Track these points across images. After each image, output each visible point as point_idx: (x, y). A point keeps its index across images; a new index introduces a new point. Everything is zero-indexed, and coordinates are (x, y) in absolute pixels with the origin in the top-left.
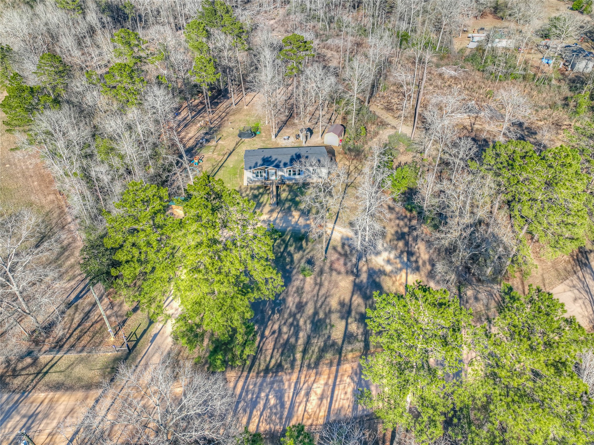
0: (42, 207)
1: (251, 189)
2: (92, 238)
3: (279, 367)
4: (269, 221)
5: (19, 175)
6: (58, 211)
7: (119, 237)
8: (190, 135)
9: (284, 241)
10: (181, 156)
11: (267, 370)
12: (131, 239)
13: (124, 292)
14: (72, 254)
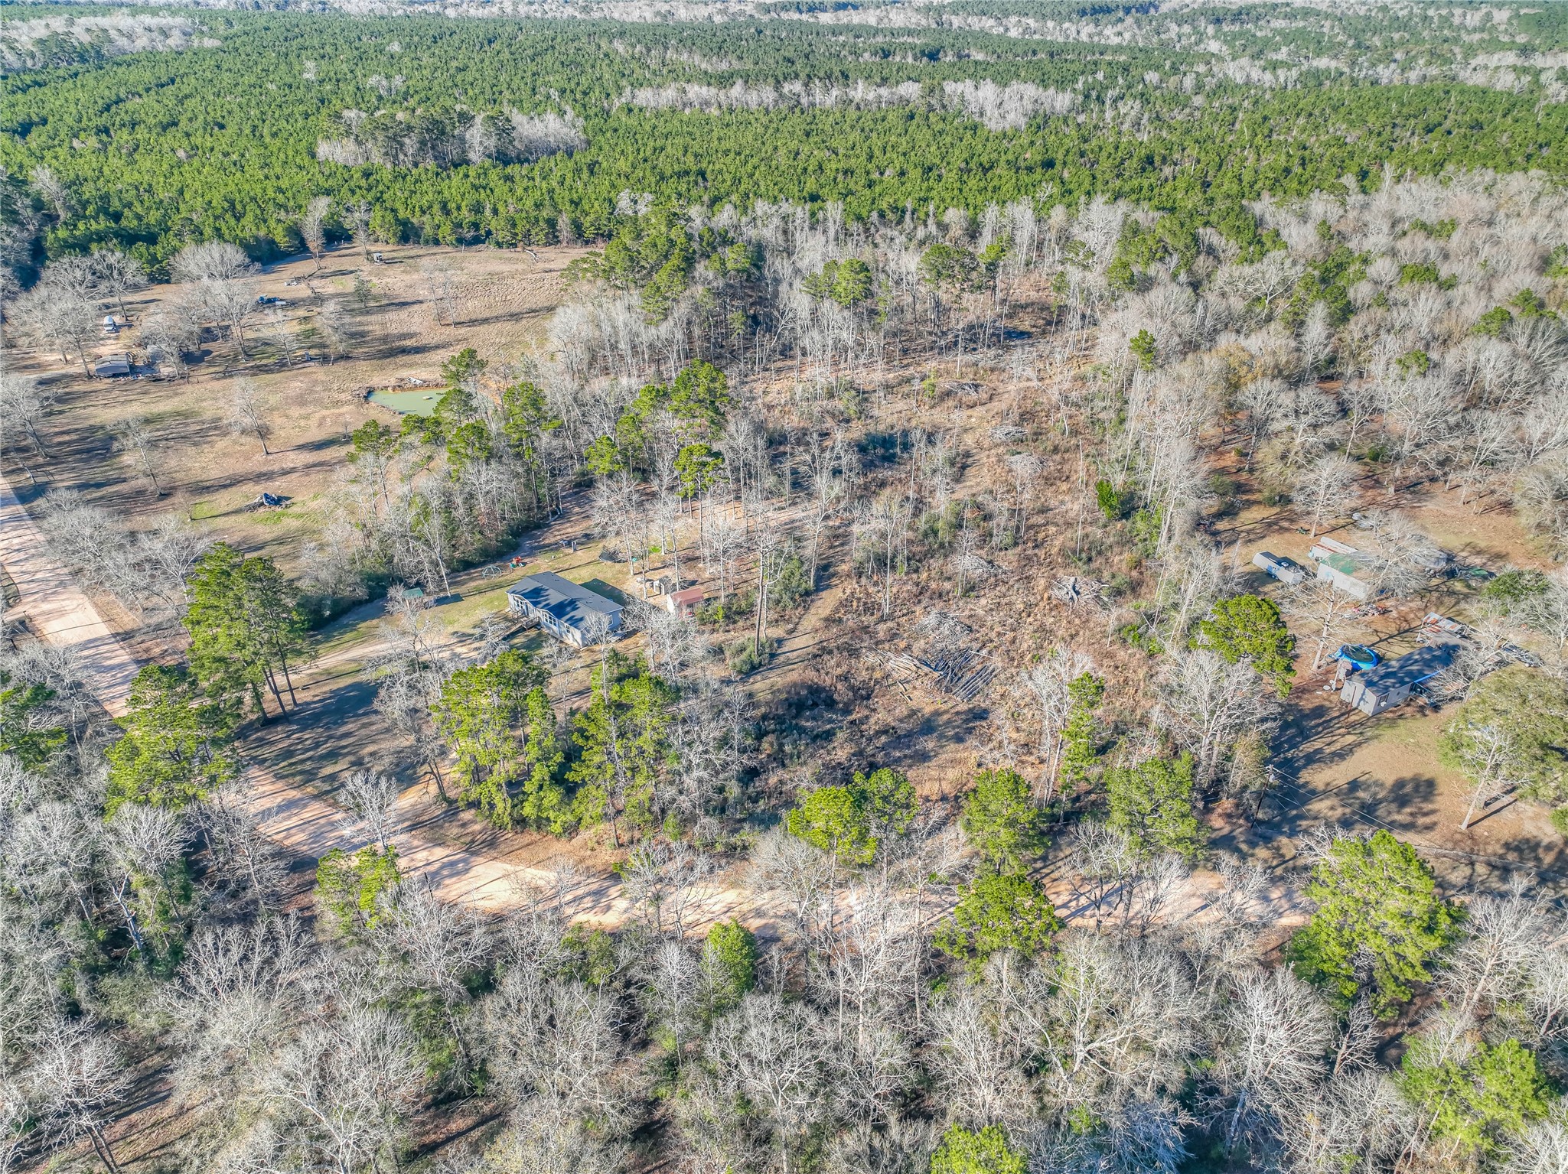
8: (569, 530)
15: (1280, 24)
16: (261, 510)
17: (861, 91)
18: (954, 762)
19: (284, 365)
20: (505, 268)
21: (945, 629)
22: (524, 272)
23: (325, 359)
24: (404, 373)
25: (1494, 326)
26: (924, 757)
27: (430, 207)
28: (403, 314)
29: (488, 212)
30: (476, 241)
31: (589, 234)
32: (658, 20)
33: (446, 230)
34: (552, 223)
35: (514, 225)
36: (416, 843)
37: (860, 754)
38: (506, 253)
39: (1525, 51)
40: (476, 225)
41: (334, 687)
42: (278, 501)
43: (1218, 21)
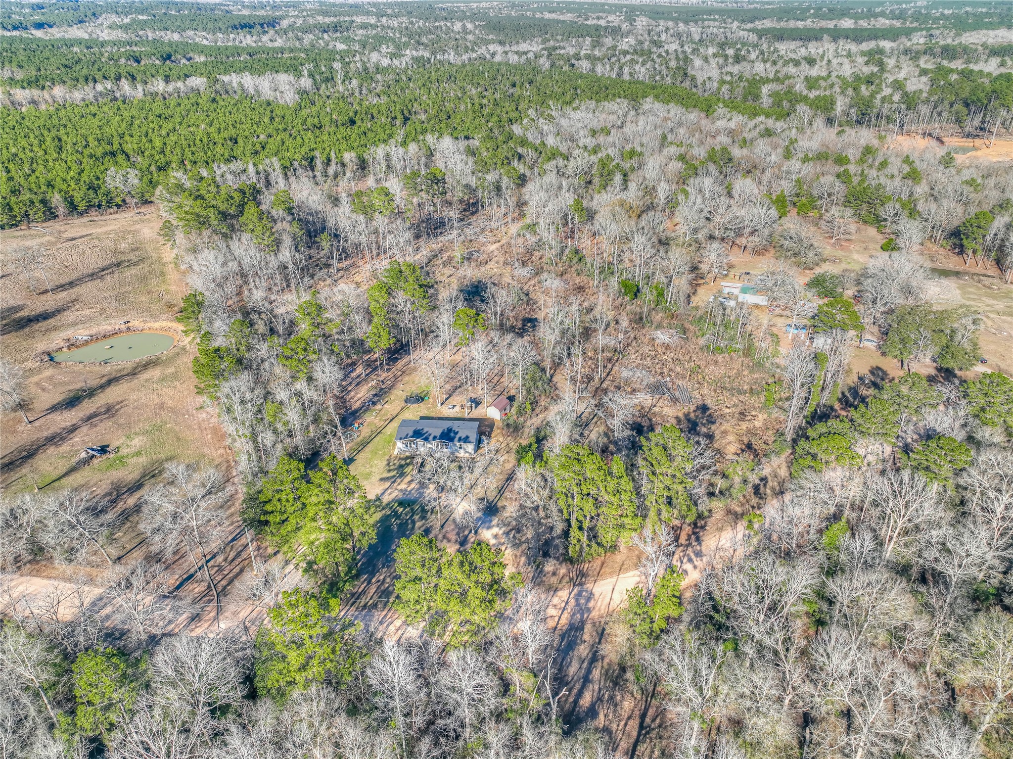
0: (213, 460)
1: (400, 459)
2: (252, 491)
3: (375, 605)
4: (406, 490)
5: (196, 427)
6: (225, 465)
7: (270, 495)
8: (359, 396)
9: (412, 509)
10: (336, 427)
11: (365, 607)
12: (277, 496)
13: (269, 538)
14: (233, 504)
16: (99, 460)
18: (725, 432)
20: (30, 243)
21: (639, 374)
26: (710, 436)
31: (82, 207)
34: (45, 203)
39: (501, 43)
42: (103, 450)
43: (325, 31)
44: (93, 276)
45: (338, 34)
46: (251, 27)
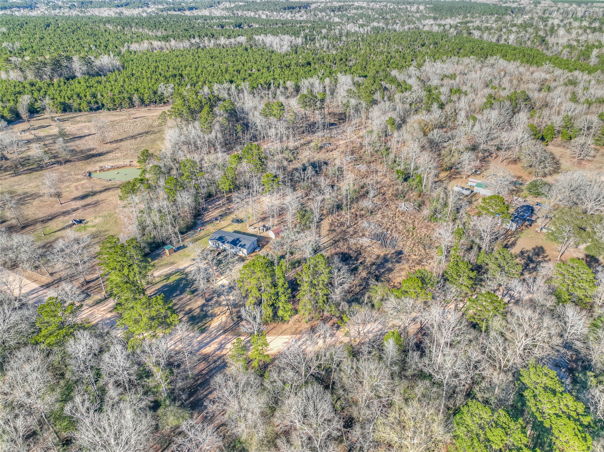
8: (212, 214)
15: (354, 11)
16: (74, 226)
17: (223, 41)
18: (402, 270)
19: (42, 167)
20: (117, 118)
21: (372, 226)
22: (125, 119)
23: (59, 163)
24: (101, 164)
25: (488, 106)
26: (390, 270)
27: (72, 96)
28: (83, 141)
29: (99, 96)
30: (98, 109)
31: (147, 102)
32: (117, 15)
33: (84, 105)
34: (130, 99)
35: (114, 101)
36: (230, 337)
37: (369, 273)
38: (112, 112)
39: (435, 19)
40: (97, 102)
41: (157, 288)
42: (80, 222)
43: (333, 11)
44: (133, 137)
45: (340, 13)
46: (294, 8)
